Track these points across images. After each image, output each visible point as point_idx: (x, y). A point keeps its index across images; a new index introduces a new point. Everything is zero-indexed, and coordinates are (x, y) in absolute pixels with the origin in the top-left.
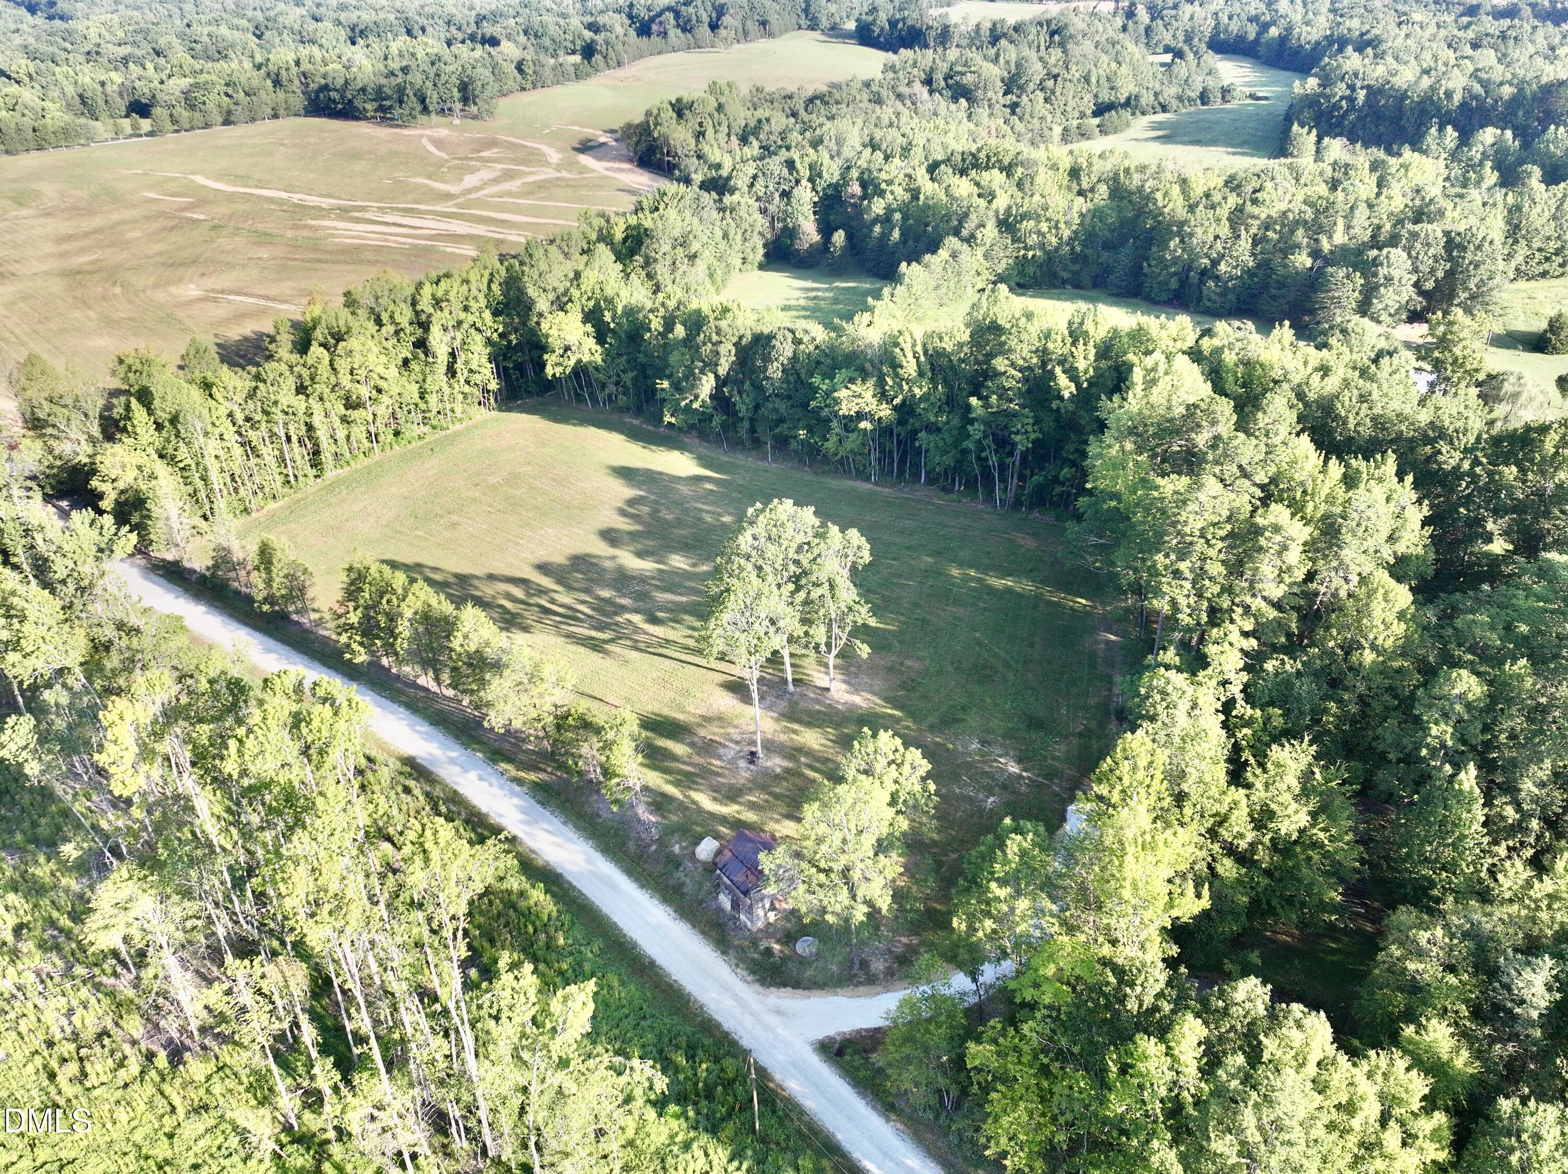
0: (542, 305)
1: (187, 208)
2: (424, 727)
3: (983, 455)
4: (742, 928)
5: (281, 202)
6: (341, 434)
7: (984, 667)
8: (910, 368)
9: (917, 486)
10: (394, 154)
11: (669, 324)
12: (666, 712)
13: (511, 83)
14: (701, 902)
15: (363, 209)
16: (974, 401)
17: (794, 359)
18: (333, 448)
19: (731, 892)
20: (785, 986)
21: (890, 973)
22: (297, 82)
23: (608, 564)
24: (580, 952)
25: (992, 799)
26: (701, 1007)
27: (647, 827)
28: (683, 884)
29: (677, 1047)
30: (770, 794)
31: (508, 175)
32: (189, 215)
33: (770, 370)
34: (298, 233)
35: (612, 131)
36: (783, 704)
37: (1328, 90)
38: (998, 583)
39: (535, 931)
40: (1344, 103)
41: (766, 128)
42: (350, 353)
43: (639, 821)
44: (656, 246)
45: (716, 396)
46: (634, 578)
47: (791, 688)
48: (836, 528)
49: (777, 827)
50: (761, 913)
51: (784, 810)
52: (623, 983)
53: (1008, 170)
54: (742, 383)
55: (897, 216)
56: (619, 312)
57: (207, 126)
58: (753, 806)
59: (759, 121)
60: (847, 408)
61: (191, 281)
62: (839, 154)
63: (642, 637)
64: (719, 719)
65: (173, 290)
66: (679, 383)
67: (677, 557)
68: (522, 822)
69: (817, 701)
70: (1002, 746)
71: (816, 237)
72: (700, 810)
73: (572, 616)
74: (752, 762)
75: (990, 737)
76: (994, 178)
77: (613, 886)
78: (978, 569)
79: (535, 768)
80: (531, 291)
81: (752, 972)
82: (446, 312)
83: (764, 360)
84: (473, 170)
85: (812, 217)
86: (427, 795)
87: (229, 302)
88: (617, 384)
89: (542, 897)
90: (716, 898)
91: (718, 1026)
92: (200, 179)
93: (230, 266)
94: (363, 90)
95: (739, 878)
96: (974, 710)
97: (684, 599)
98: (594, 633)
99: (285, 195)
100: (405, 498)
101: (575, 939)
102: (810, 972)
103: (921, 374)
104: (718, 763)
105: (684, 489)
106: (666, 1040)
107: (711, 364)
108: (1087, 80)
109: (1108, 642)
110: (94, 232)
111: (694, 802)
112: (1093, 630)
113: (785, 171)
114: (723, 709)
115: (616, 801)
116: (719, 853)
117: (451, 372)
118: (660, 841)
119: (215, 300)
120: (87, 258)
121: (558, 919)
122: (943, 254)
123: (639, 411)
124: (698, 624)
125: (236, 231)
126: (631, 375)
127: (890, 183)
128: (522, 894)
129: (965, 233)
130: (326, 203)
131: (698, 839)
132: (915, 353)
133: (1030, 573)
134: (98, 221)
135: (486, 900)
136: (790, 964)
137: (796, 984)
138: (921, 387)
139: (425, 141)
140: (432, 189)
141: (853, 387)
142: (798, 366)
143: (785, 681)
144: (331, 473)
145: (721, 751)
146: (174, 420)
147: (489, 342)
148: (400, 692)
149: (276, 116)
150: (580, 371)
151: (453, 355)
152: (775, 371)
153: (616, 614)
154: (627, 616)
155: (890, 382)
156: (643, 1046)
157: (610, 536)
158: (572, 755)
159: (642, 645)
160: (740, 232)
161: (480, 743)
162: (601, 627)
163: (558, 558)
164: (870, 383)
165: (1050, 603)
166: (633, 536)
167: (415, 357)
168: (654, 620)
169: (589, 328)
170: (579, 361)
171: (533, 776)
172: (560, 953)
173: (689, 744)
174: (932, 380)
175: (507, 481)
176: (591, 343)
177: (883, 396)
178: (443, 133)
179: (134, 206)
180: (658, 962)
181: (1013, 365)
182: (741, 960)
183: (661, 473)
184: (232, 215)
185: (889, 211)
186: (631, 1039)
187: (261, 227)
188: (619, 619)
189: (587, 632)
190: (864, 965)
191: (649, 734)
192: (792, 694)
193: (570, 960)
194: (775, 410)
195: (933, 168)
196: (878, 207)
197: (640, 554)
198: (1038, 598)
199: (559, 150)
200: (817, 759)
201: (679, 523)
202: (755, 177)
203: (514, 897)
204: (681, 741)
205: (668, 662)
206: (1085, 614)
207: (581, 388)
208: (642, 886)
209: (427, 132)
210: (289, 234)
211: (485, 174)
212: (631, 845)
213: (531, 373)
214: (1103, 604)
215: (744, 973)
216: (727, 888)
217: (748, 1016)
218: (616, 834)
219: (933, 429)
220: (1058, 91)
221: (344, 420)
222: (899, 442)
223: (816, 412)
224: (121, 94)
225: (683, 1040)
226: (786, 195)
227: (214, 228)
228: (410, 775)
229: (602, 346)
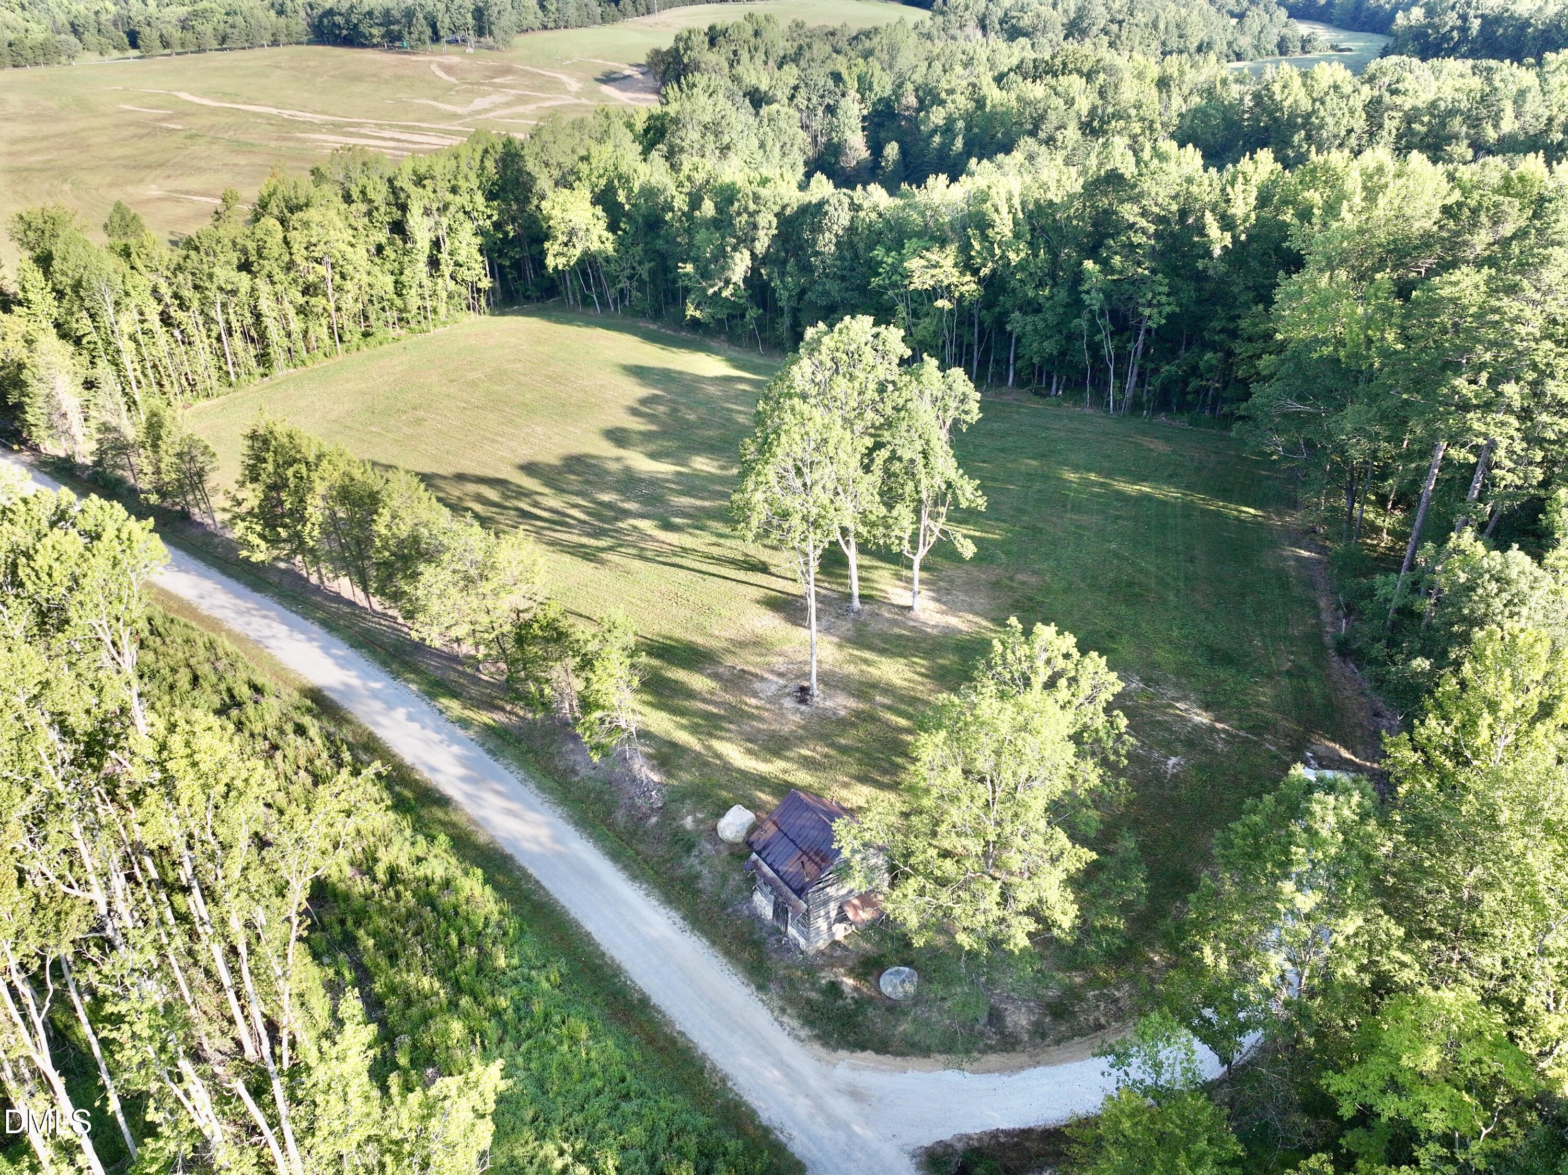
0: (544, 182)
1: (164, 119)
2: (342, 650)
3: (1097, 338)
4: (792, 948)
5: (268, 118)
6: (296, 325)
7: (1130, 584)
8: (1004, 226)
9: (1004, 389)
10: (398, 78)
11: (695, 202)
12: (678, 633)
13: (531, 17)
14: (724, 906)
15: (359, 125)
16: (1089, 264)
17: (851, 229)
18: (285, 343)
19: (775, 889)
20: (863, 1048)
21: (1039, 1032)
22: (302, 14)
23: (613, 466)
24: (529, 980)
25: (1173, 760)
26: (724, 1080)
27: (645, 789)
28: (698, 876)
29: (682, 1154)
30: (832, 745)
31: (522, 100)
32: (164, 125)
33: (821, 243)
34: (282, 144)
35: (638, 65)
36: (846, 626)
37: (1436, 20)
38: (1132, 489)
39: (461, 943)
40: (1455, 34)
41: (807, 55)
42: (306, 224)
43: (634, 780)
44: (682, 133)
45: (753, 280)
46: (641, 480)
47: (856, 603)
48: (934, 362)
49: (844, 793)
50: (822, 924)
51: (854, 769)
52: (595, 1036)
53: (1089, 76)
54: (784, 262)
55: (961, 124)
56: (636, 190)
57: (200, 50)
58: (808, 763)
59: (800, 48)
60: (921, 280)
61: (153, 182)
62: (891, 67)
63: (649, 545)
64: (757, 644)
65: (130, 189)
66: (706, 266)
67: (699, 459)
68: (464, 779)
69: (895, 623)
70: (1175, 685)
71: (863, 153)
72: (727, 767)
73: (560, 520)
74: (803, 701)
75: (1156, 674)
76: (1075, 83)
77: (590, 877)
78: (1099, 473)
79: (489, 705)
80: (531, 165)
81: (808, 1022)
82: (429, 189)
83: (812, 231)
84: (484, 95)
85: (860, 133)
86: (328, 737)
87: (192, 202)
88: (630, 278)
89: (478, 891)
90: (749, 899)
91: (752, 1114)
92: (184, 96)
93: (200, 170)
94: (370, 14)
95: (790, 867)
96: (1126, 637)
97: (707, 504)
98: (585, 540)
99: (274, 111)
100: (364, 394)
101: (524, 958)
102: (904, 1027)
103: (1017, 236)
104: (753, 701)
105: (711, 389)
106: (662, 1138)
107: (748, 240)
108: (1155, 26)
109: (1299, 559)
110: (56, 136)
111: (718, 756)
112: (1274, 544)
113: (831, 83)
114: (759, 631)
115: (598, 747)
116: (753, 828)
117: (434, 263)
118: (663, 810)
119: (177, 201)
120: (39, 158)
121: (499, 925)
122: (1018, 156)
123: (657, 315)
124: (728, 531)
125: (215, 140)
126: (647, 266)
127: (950, 92)
128: (447, 884)
129: (1042, 135)
130: (318, 118)
131: (723, 808)
132: (1010, 207)
133: (1171, 479)
134: (62, 127)
135: (391, 893)
136: (870, 1012)
137: (882, 1047)
138: (1017, 251)
139: (434, 67)
140: (437, 110)
141: (928, 255)
142: (856, 239)
143: (850, 596)
144: (281, 370)
145: (757, 685)
146: (77, 286)
147: (480, 232)
148: (318, 607)
149: (275, 43)
150: (588, 263)
151: (436, 244)
152: (826, 243)
153: (616, 519)
154: (632, 521)
155: (977, 246)
156: (623, 1148)
157: (617, 437)
158: (537, 680)
159: (649, 554)
160: (778, 145)
161: (416, 671)
162: (597, 533)
163: (550, 456)
164: (952, 249)
165: (1204, 512)
166: (647, 436)
167: (391, 242)
168: (667, 526)
169: (599, 209)
170: (586, 253)
171: (485, 717)
172: (498, 980)
173: (709, 676)
174: (1030, 244)
175: (490, 378)
176: (600, 228)
177: (967, 266)
178: (454, 60)
179: (104, 115)
180: (654, 1000)
181: (1144, 214)
182: (791, 1001)
183: (680, 373)
184: (213, 126)
185: (950, 121)
186: (603, 1135)
187: (242, 138)
188: (621, 525)
189: (575, 539)
190: (996, 1017)
191: (655, 662)
192: (858, 613)
193: (514, 990)
194: (825, 293)
195: (999, 79)
196: (937, 116)
197: (653, 456)
198: (1187, 509)
199: (579, 80)
200: (902, 699)
201: (704, 423)
202: (796, 88)
203: (433, 888)
204: (700, 671)
205: (682, 573)
206: (1256, 525)
207: (589, 288)
208: (634, 877)
209: (438, 59)
210: (273, 144)
211: (496, 98)
212: (620, 816)
213: (530, 274)
214: (1280, 514)
215: (795, 1023)
216: (768, 882)
217: (802, 1100)
218: (599, 799)
219: (1034, 307)
220: (1124, 34)
221: (302, 311)
222: (981, 333)
223: (880, 292)
224: (115, 24)
225: (691, 1143)
226: (831, 110)
227: (191, 137)
228: (309, 710)
229: (615, 233)
